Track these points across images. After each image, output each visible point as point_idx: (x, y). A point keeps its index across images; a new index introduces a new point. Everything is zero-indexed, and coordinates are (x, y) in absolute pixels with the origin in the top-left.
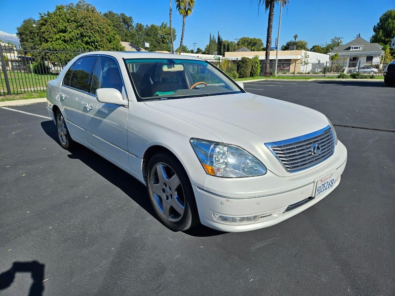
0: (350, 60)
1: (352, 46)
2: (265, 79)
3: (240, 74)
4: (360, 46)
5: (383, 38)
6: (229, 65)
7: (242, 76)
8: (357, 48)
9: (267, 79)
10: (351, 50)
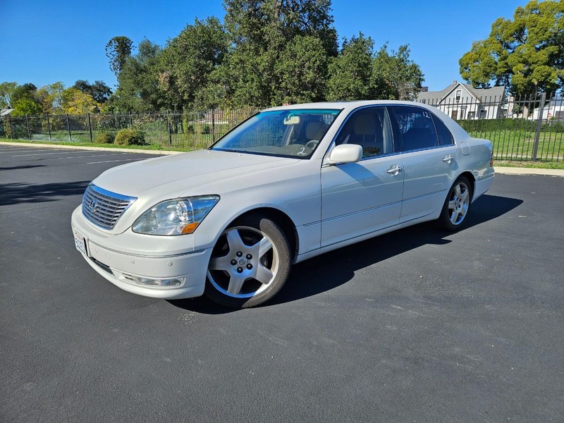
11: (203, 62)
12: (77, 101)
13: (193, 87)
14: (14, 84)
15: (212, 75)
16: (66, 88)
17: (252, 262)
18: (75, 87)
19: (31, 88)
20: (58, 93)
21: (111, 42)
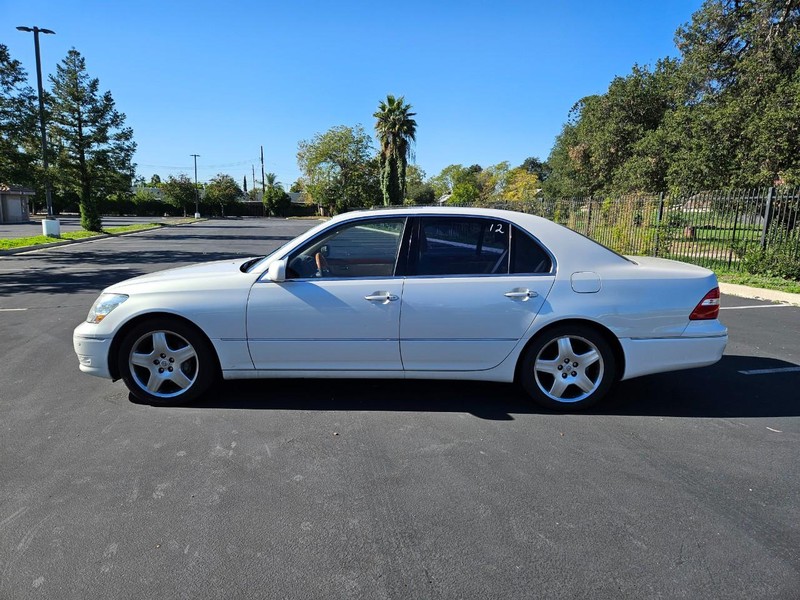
11: (629, 127)
12: (519, 184)
13: (613, 162)
14: (460, 166)
15: (638, 146)
16: (511, 168)
17: (174, 365)
18: (523, 167)
19: (477, 169)
20: (503, 175)
21: (577, 105)
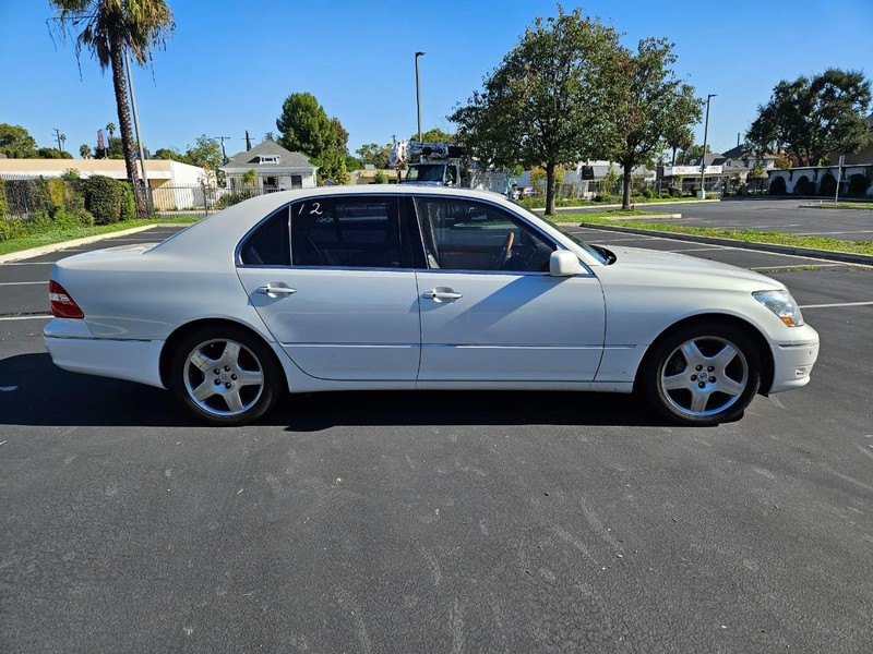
0: (265, 183)
1: (261, 156)
2: (154, 226)
3: (97, 215)
4: (275, 156)
5: (298, 143)
6: (67, 195)
7: (102, 219)
8: (271, 160)
9: (161, 225)
10: (261, 162)
